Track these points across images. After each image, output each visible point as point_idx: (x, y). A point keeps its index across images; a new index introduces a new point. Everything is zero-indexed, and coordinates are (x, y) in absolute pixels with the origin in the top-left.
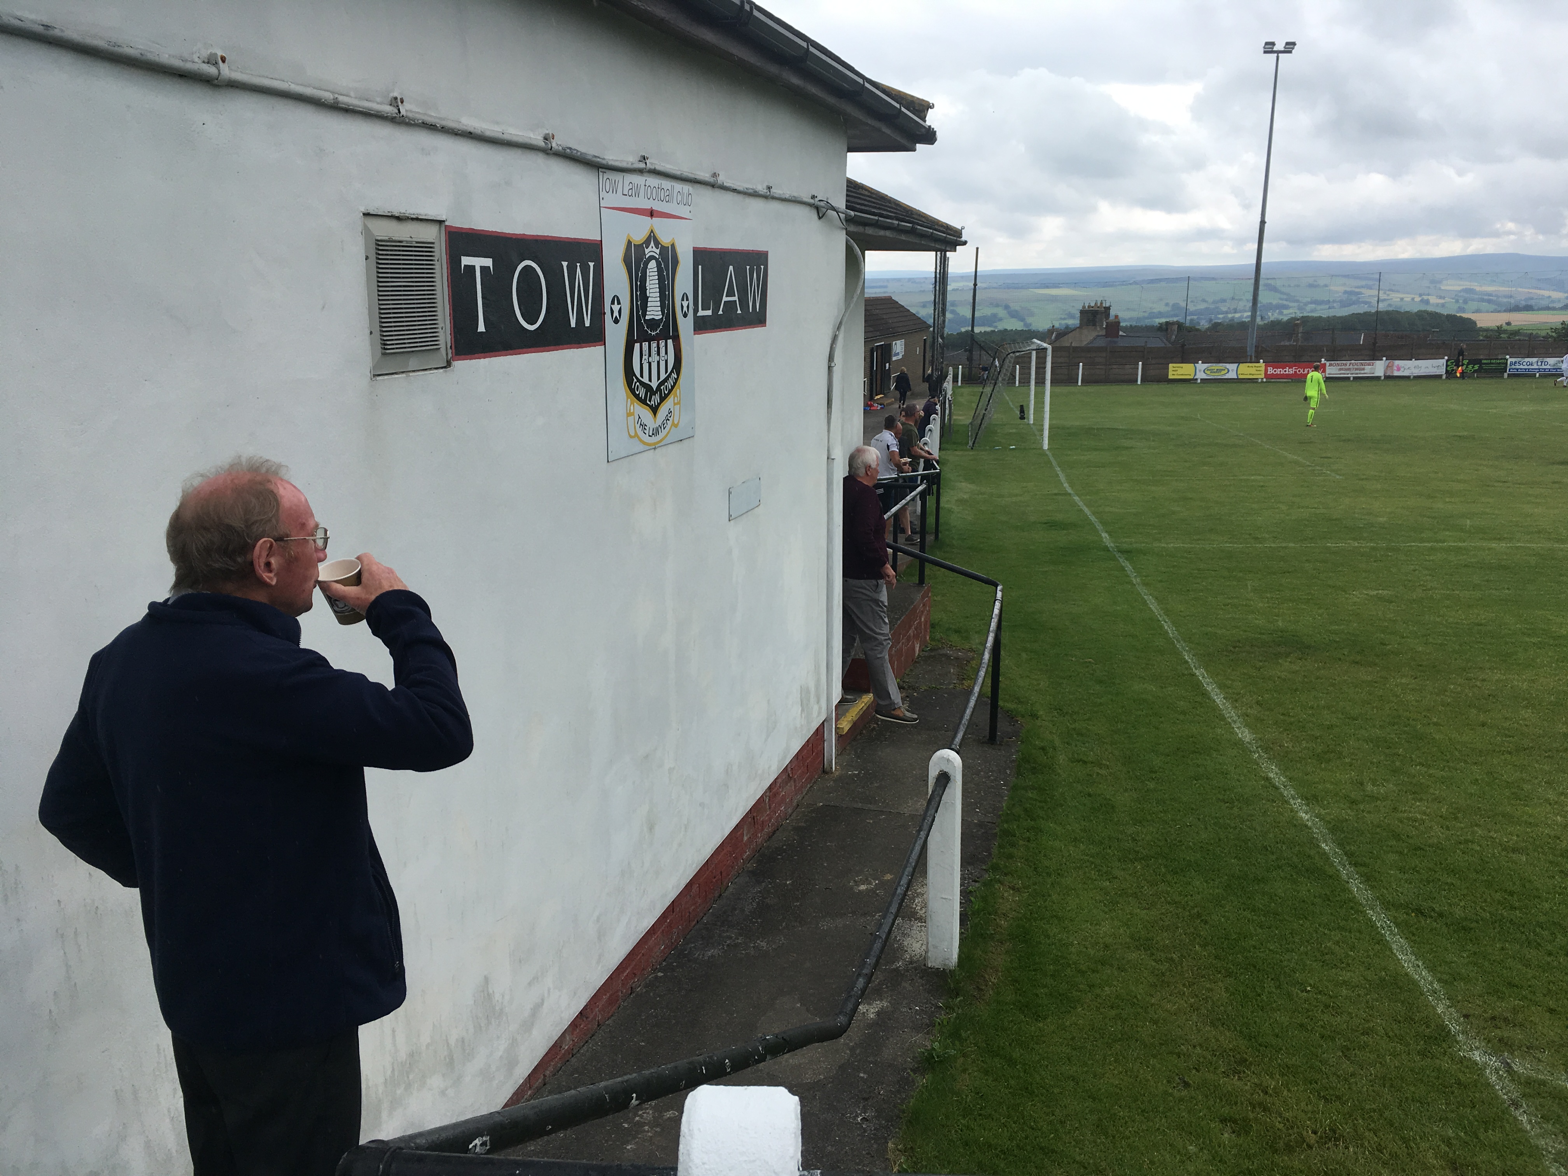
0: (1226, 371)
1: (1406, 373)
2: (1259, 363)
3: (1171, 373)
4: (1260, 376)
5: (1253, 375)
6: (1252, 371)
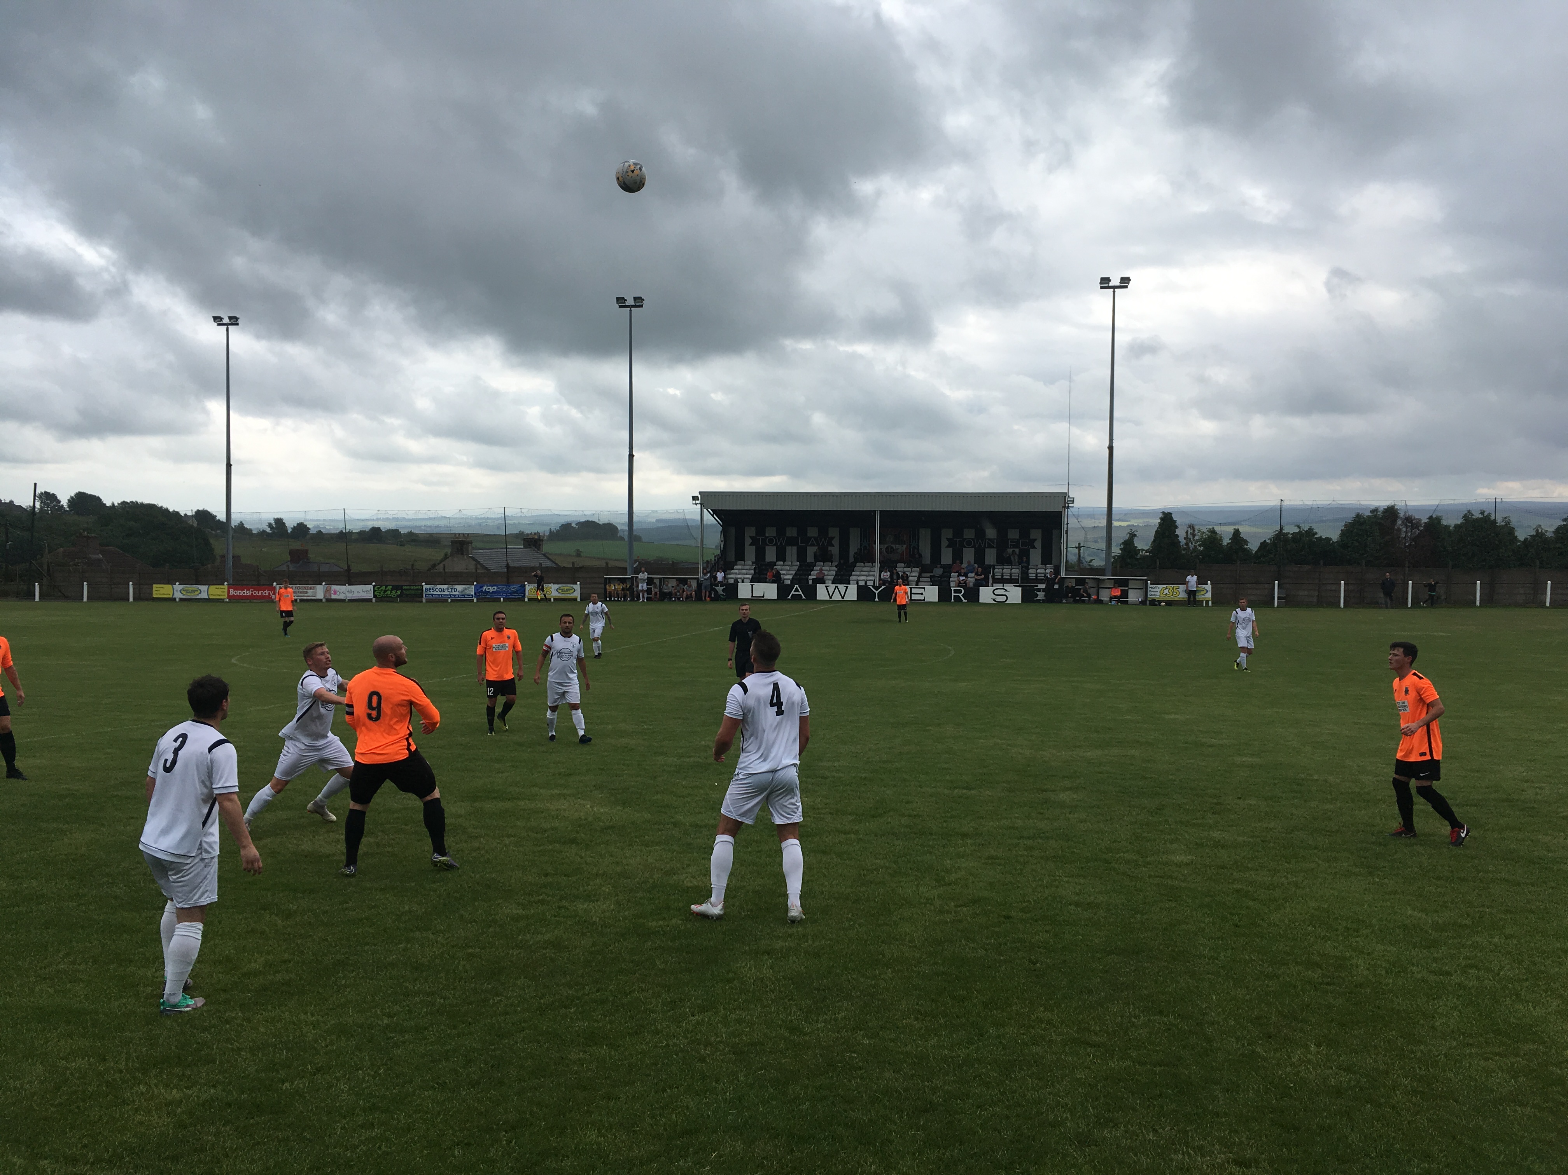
0: (199, 591)
1: (342, 597)
2: (224, 584)
3: (154, 592)
4: (225, 597)
5: (219, 595)
6: (219, 592)
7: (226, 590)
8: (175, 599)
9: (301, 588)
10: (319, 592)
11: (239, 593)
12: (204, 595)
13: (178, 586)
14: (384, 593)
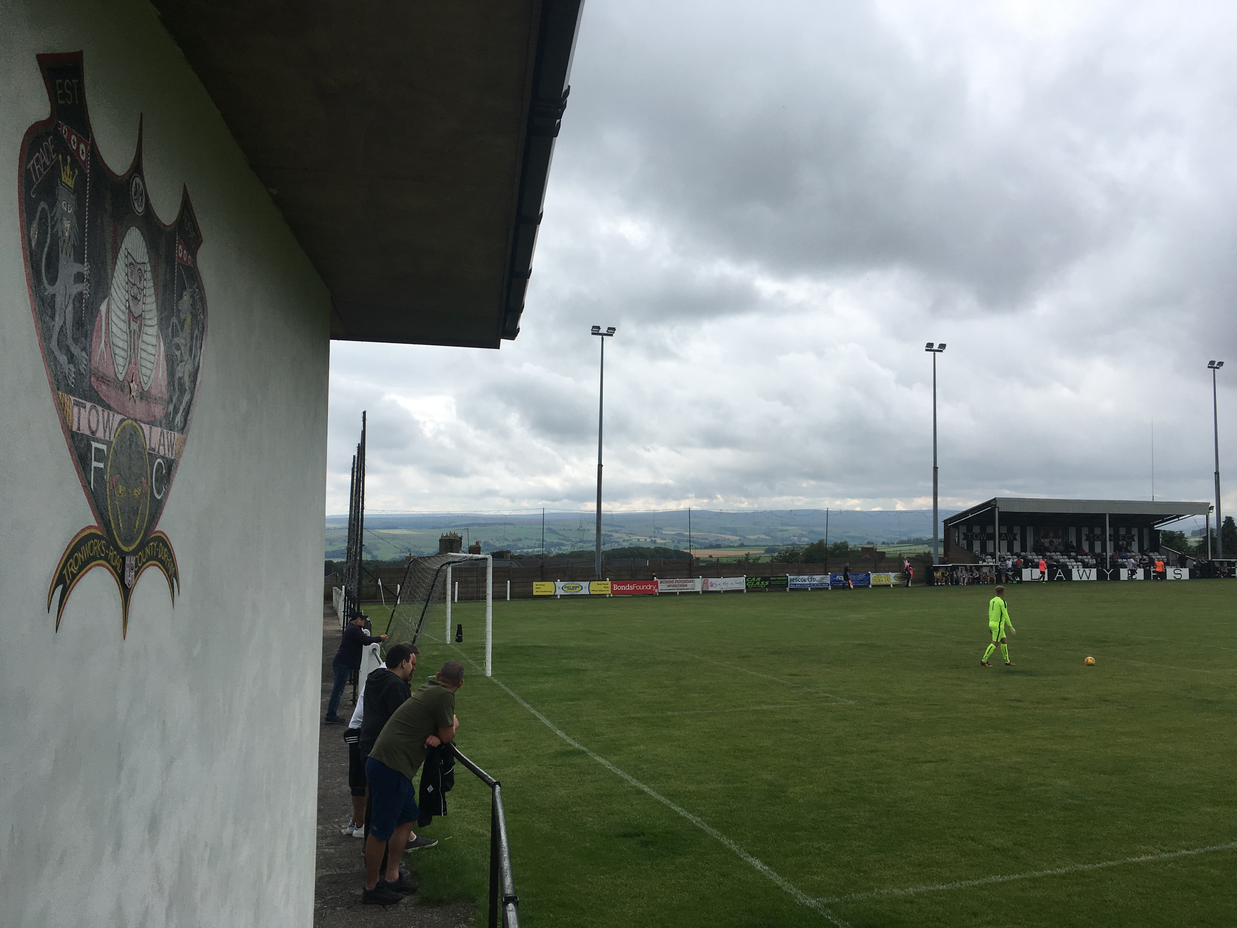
0: (580, 587)
1: (717, 589)
2: (606, 580)
3: (534, 590)
4: (608, 592)
5: (602, 591)
6: (601, 587)
7: (610, 586)
8: (556, 595)
9: (680, 582)
10: (697, 584)
11: (622, 588)
12: (585, 592)
13: (560, 584)
14: (754, 584)
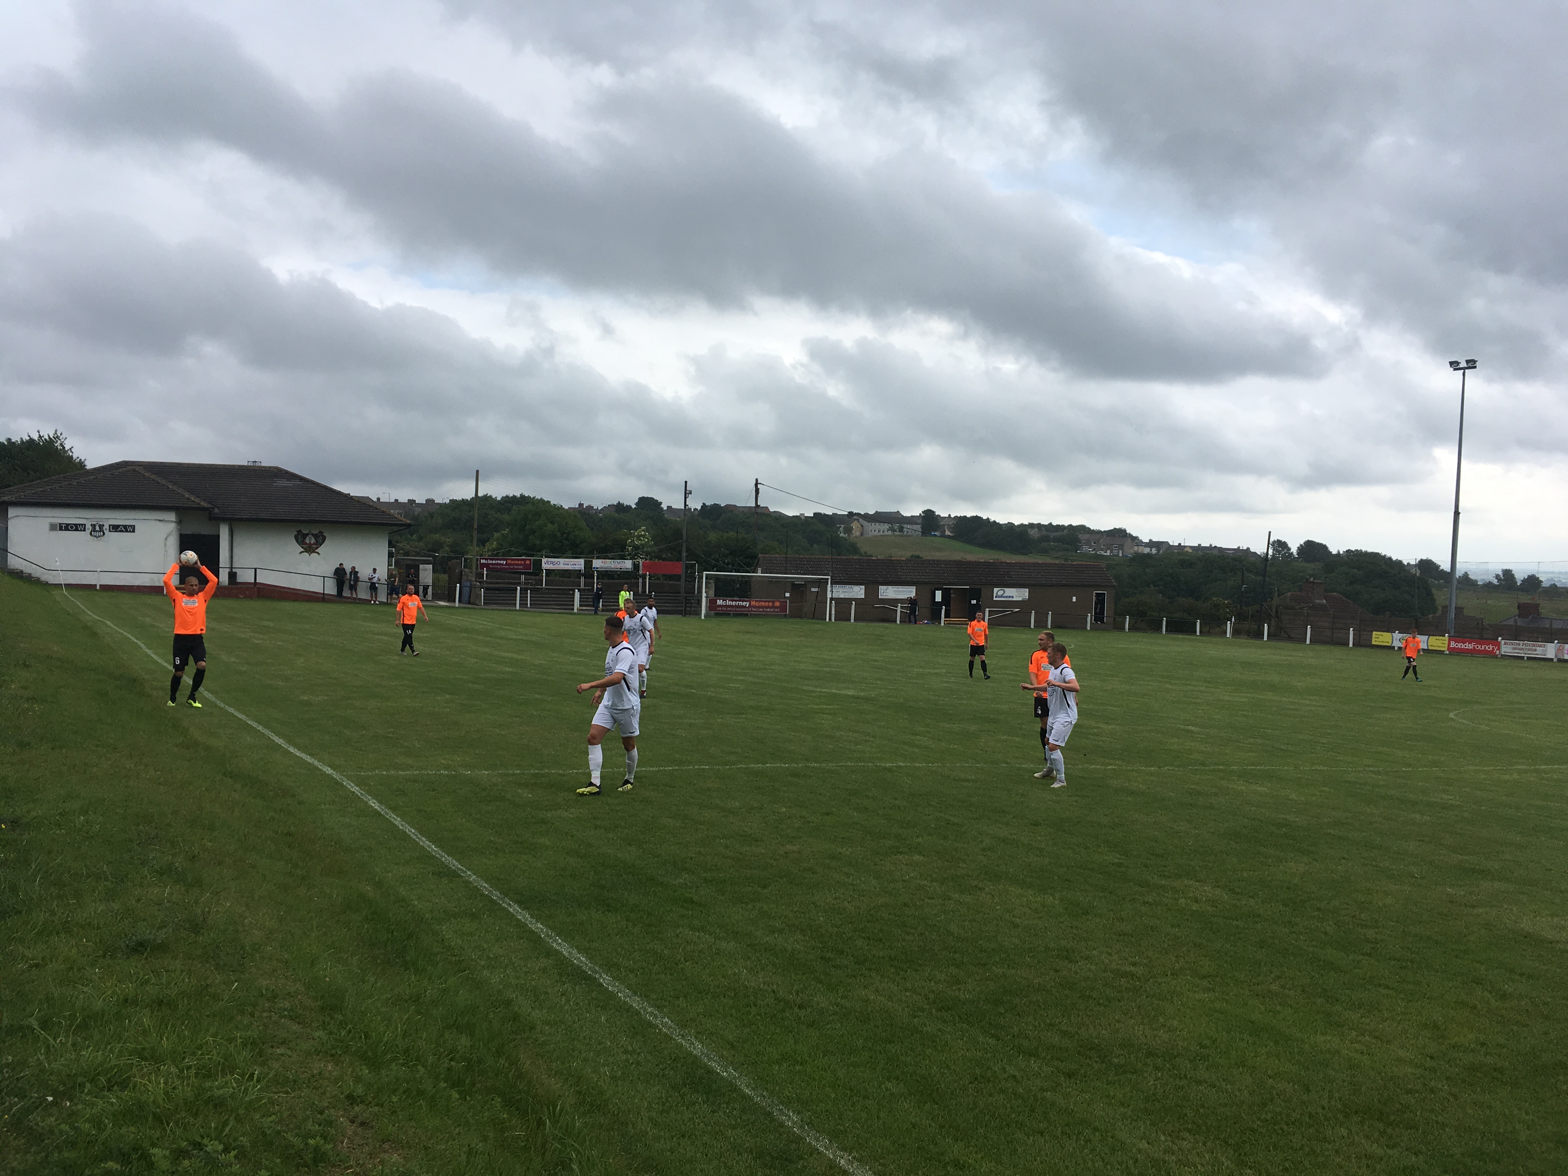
2: (1445, 636)
3: (1373, 640)
4: (1445, 648)
5: (1440, 647)
6: (1439, 643)
7: (1447, 642)
8: (1394, 647)
9: (1529, 645)
10: (1550, 650)
11: (1459, 645)
13: (1397, 635)
